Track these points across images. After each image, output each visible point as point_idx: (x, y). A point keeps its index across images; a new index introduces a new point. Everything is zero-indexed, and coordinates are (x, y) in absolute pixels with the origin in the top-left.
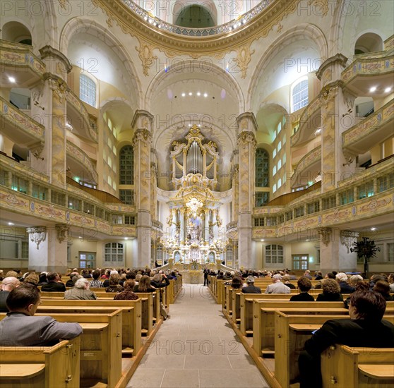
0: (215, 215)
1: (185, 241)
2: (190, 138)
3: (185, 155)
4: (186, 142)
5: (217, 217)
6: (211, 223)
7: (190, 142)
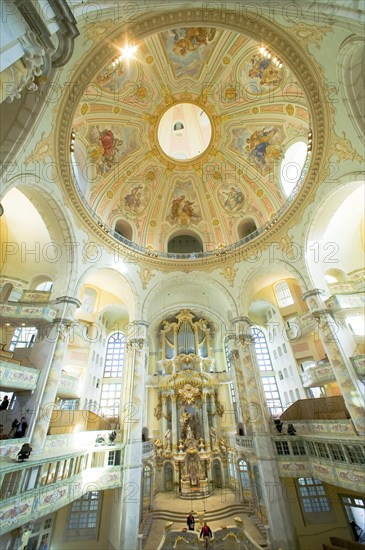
0: (213, 400)
1: (178, 445)
2: (180, 318)
3: (175, 333)
4: (176, 321)
5: (217, 402)
6: (209, 411)
7: (180, 321)
